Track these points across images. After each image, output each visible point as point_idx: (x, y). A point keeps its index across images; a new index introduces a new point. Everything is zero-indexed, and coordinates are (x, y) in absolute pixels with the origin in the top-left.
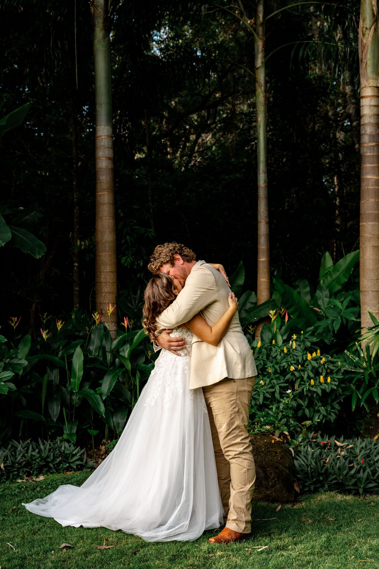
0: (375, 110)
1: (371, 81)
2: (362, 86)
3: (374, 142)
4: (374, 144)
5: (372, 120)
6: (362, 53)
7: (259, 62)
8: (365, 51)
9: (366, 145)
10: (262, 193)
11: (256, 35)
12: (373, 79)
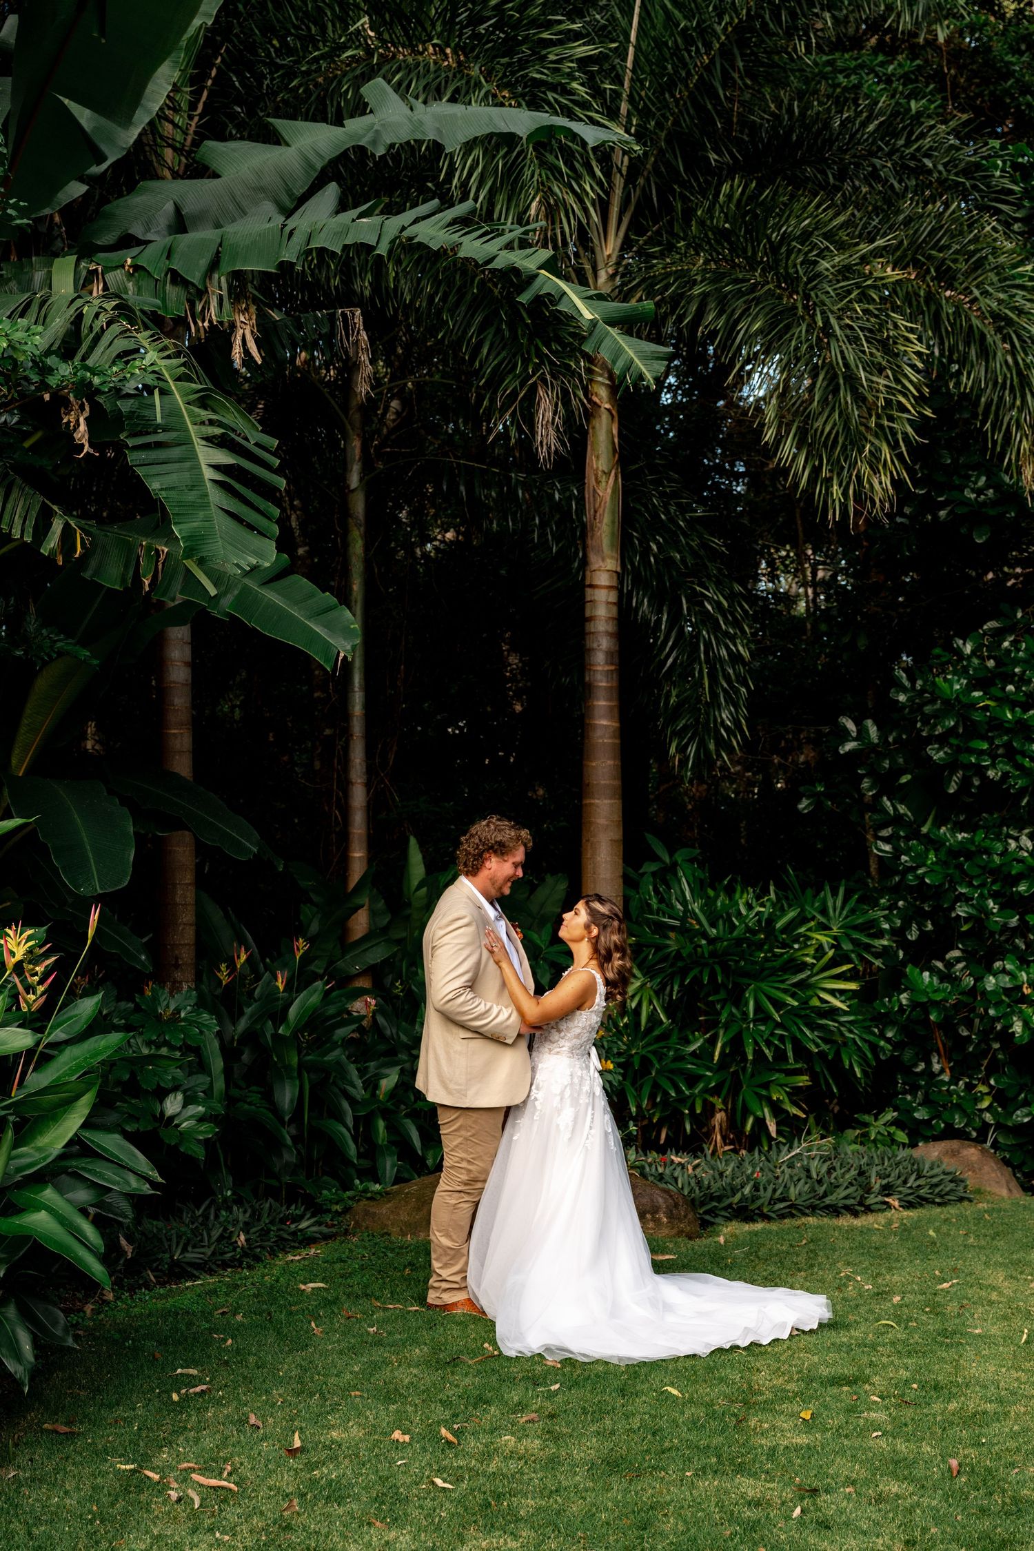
0: (614, 611)
1: (609, 561)
2: (594, 567)
3: (612, 664)
4: (613, 668)
5: (611, 627)
6: (596, 512)
7: (354, 480)
8: (601, 511)
9: (600, 668)
10: (357, 727)
11: (349, 427)
12: (612, 558)
